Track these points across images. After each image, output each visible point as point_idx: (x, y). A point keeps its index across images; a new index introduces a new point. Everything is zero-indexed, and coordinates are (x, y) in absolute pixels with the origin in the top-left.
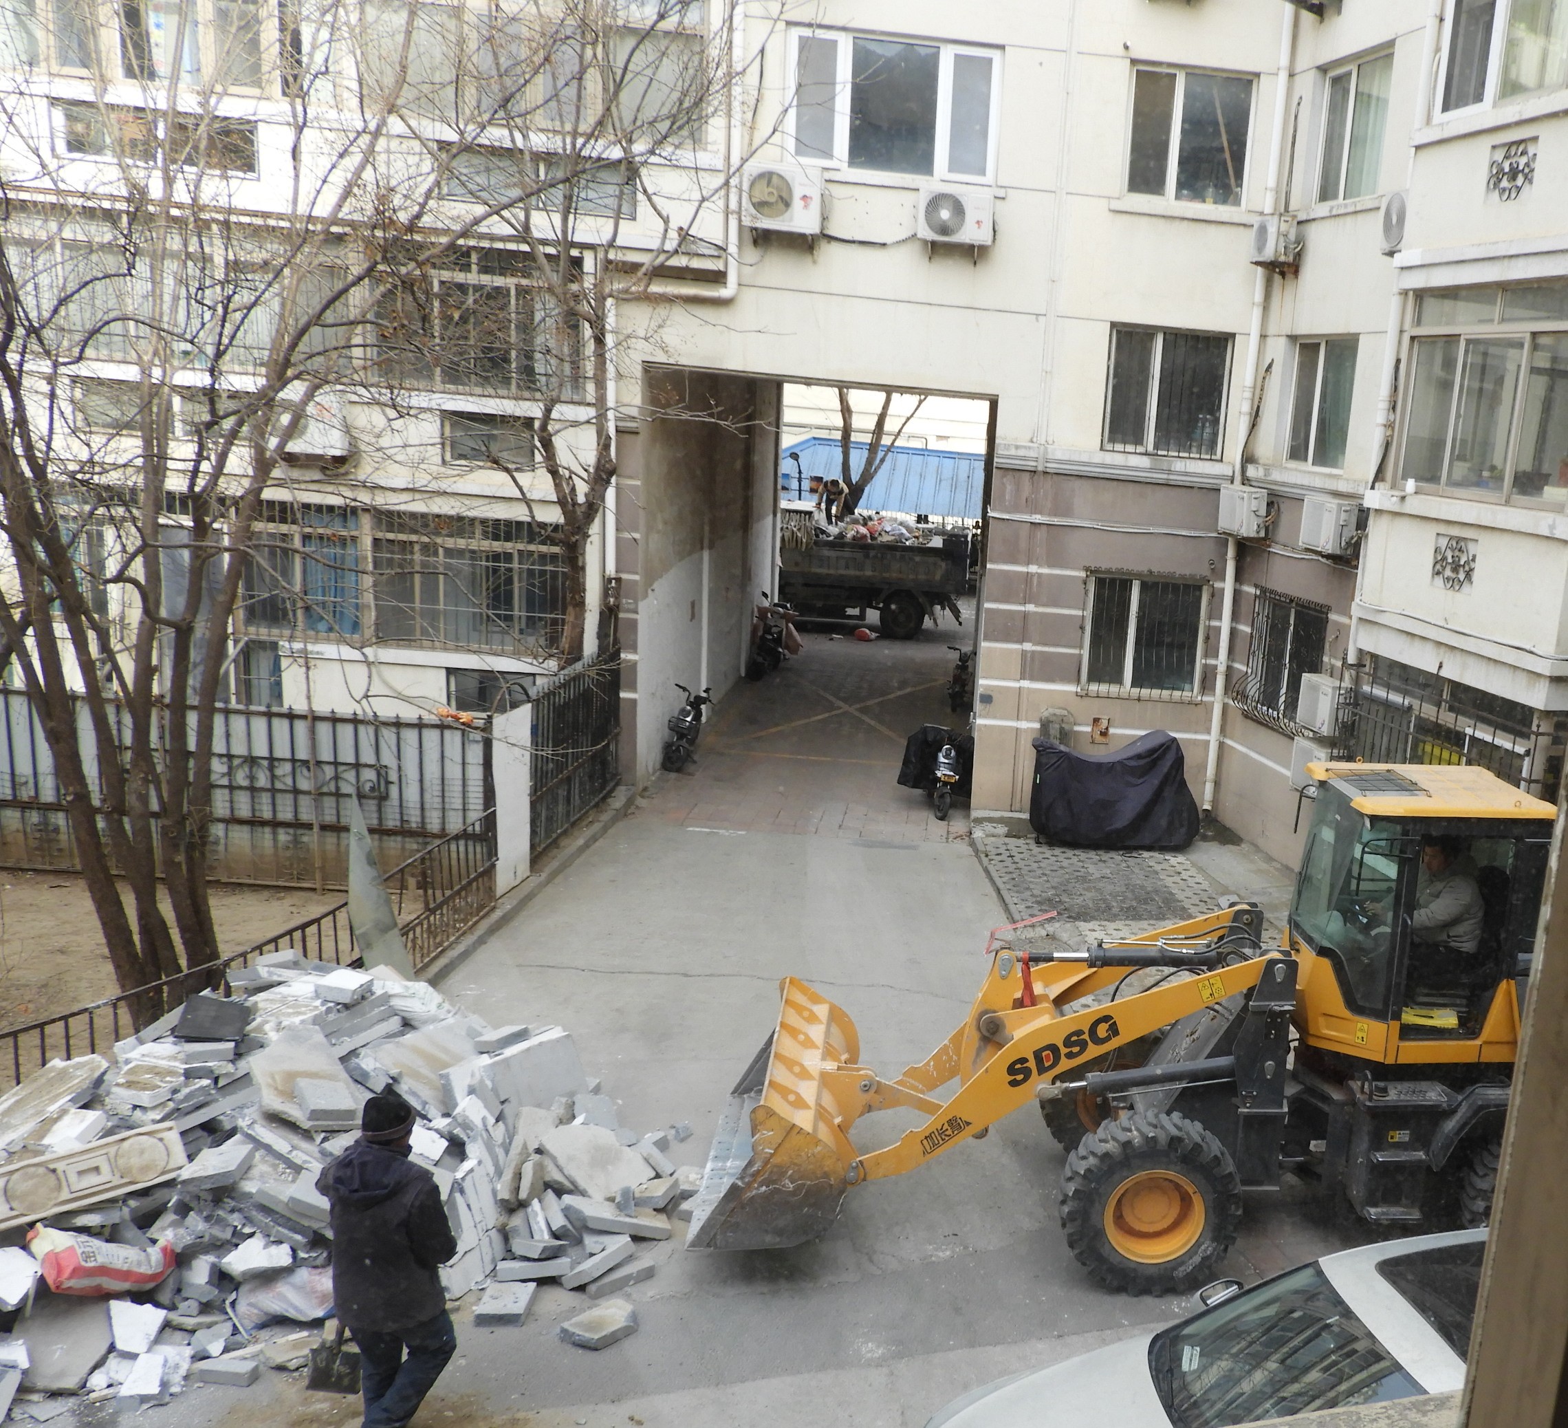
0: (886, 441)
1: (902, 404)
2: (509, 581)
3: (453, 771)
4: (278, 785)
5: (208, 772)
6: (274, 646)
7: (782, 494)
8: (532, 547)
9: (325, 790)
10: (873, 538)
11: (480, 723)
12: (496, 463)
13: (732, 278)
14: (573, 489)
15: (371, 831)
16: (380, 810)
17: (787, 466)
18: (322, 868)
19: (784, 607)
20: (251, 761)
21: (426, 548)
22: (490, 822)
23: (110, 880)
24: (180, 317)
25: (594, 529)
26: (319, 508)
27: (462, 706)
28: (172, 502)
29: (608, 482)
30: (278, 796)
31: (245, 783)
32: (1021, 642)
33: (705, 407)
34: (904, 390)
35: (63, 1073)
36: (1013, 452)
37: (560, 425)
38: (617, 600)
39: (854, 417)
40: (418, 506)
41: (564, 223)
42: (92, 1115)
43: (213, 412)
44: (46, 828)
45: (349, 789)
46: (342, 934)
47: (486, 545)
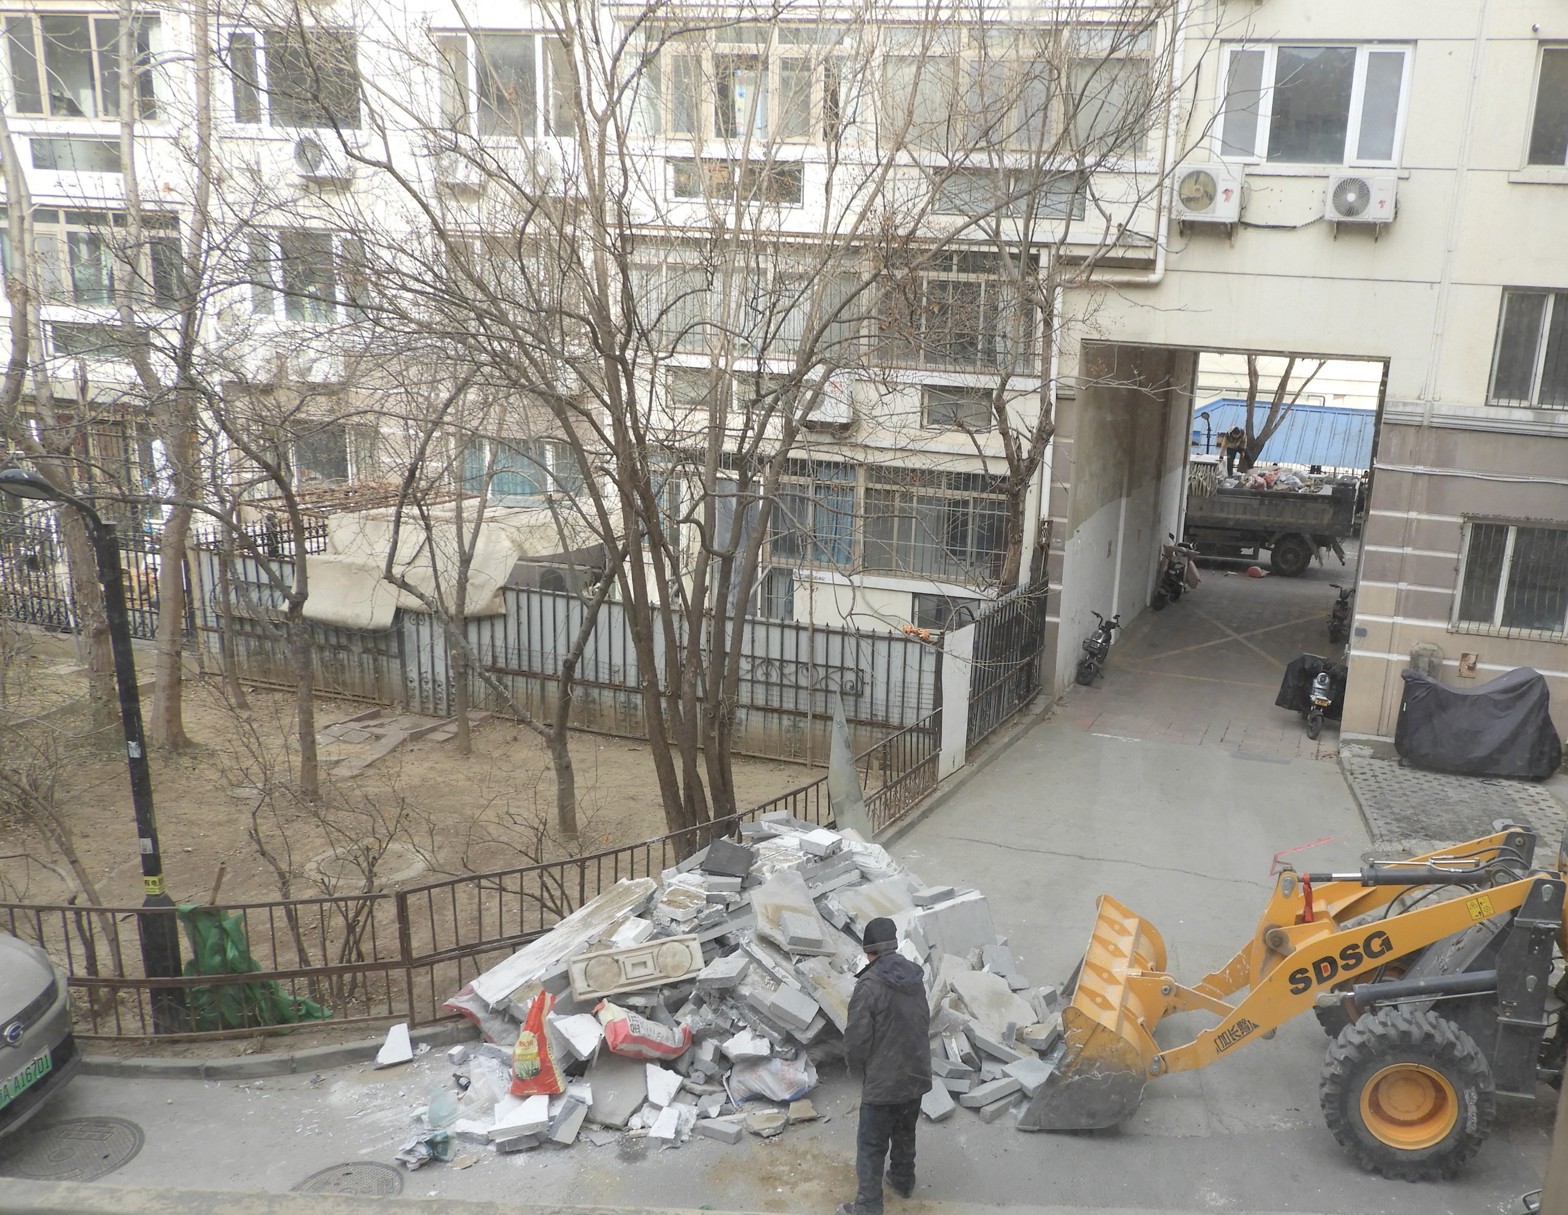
0: (1288, 400)
1: (1303, 368)
2: (965, 523)
3: (912, 677)
4: (785, 682)
5: (738, 667)
6: (790, 572)
7: (1192, 449)
8: (984, 495)
9: (818, 687)
10: (1269, 487)
11: (934, 638)
12: (962, 427)
13: (1160, 265)
14: (1019, 448)
15: (849, 721)
16: (856, 706)
17: (1198, 424)
18: (813, 748)
19: (1187, 547)
20: (768, 661)
21: (904, 495)
22: (937, 719)
23: (667, 746)
24: (741, 321)
25: (1034, 480)
26: (828, 464)
27: (923, 623)
28: (726, 461)
29: (1047, 441)
30: (785, 689)
31: (762, 679)
32: (1397, 581)
33: (1130, 376)
34: (1305, 356)
35: (628, 890)
36: (1400, 409)
37: (1014, 394)
38: (1048, 538)
39: (1260, 380)
40: (899, 463)
41: (1027, 227)
42: (644, 923)
43: (758, 392)
44: (629, 706)
45: (834, 687)
46: (824, 802)
47: (948, 493)
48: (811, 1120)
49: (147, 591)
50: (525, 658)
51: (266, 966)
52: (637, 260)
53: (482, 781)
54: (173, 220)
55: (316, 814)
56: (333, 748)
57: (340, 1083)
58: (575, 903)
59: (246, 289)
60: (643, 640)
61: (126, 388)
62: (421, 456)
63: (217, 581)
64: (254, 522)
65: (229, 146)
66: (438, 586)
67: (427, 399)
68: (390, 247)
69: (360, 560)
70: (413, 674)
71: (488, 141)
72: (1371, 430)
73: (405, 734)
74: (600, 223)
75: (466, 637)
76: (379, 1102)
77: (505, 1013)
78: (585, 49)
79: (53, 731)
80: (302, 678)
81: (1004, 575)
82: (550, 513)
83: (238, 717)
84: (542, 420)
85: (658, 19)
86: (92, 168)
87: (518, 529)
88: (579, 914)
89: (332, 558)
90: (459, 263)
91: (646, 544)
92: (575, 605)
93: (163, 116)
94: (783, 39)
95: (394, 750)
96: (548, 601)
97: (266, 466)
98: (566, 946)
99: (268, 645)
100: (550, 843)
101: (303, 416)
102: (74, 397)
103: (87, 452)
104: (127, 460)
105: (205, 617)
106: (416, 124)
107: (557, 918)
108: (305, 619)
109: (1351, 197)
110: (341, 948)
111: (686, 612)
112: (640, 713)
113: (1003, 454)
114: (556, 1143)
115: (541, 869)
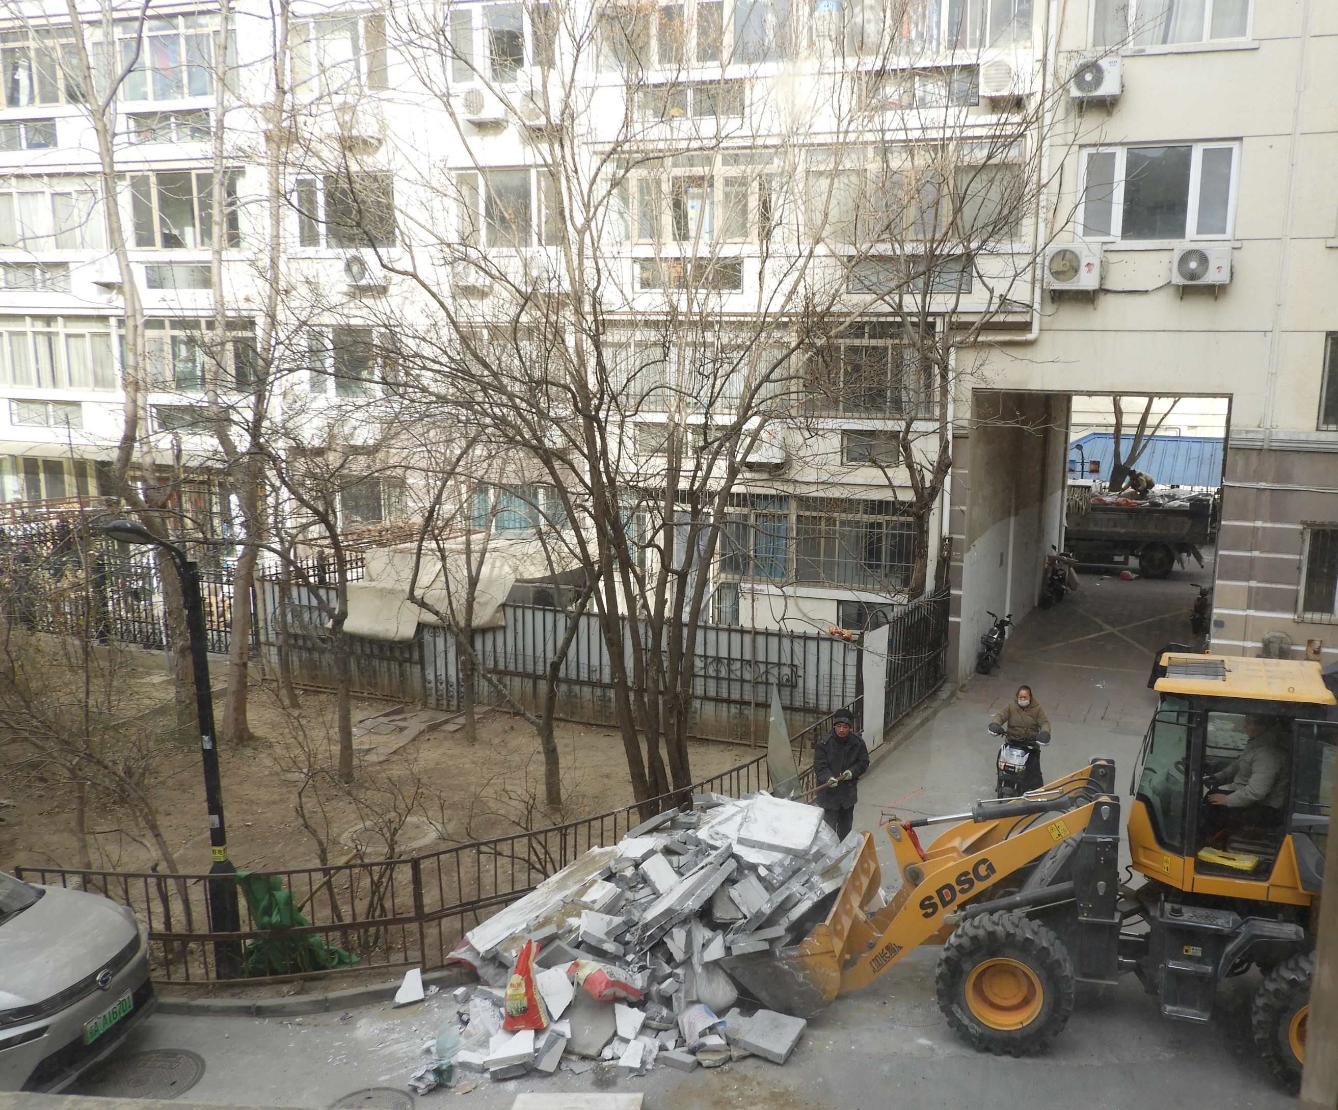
0: (1148, 432)
1: (1160, 405)
2: (880, 541)
3: (838, 670)
4: (733, 676)
5: (693, 665)
6: (736, 586)
7: (1069, 475)
8: (895, 518)
9: (759, 679)
11: (856, 637)
12: (875, 463)
13: (1036, 326)
14: (923, 478)
15: (785, 708)
16: (791, 695)
17: (1073, 455)
18: (755, 731)
19: (1068, 555)
20: (718, 660)
21: (828, 519)
22: (859, 704)
23: (635, 733)
24: (691, 384)
25: (936, 504)
26: (766, 497)
27: (846, 625)
28: (681, 497)
29: (946, 472)
30: (732, 682)
31: (714, 674)
32: (1248, 580)
33: (1013, 417)
34: (1160, 395)
35: (598, 856)
36: (1244, 436)
37: (916, 435)
38: (949, 553)
39: (1124, 416)
40: (821, 494)
41: (924, 301)
43: (705, 440)
44: (604, 699)
45: (773, 680)
46: (763, 774)
47: (866, 517)
49: (223, 615)
50: (520, 661)
51: (306, 922)
52: (610, 339)
53: (484, 764)
54: (250, 324)
55: (349, 793)
56: (366, 739)
57: (365, 1019)
58: (557, 864)
59: (305, 375)
60: (615, 644)
61: (210, 454)
62: (438, 500)
63: (277, 605)
64: (307, 558)
65: (294, 265)
66: (450, 603)
67: (444, 454)
68: (414, 337)
69: (389, 585)
70: (431, 677)
71: (492, 252)
72: (1220, 454)
73: (423, 726)
74: (579, 313)
75: (473, 645)
76: (396, 1035)
77: (494, 959)
79: (145, 730)
80: (342, 682)
82: (540, 544)
83: (289, 715)
84: (534, 469)
85: (623, 152)
86: (189, 287)
87: (515, 556)
88: (561, 873)
89: (368, 584)
90: (469, 347)
91: (616, 566)
92: (561, 617)
93: (243, 244)
94: (725, 162)
95: (414, 740)
96: (539, 615)
97: (316, 512)
98: (545, 904)
99: (316, 655)
100: (539, 816)
101: (346, 471)
102: (171, 463)
103: (181, 506)
104: (211, 511)
105: (267, 634)
106: (436, 241)
107: (543, 877)
108: (345, 633)
109: (1193, 265)
110: (366, 907)
111: (649, 620)
112: (613, 705)
113: (909, 484)
114: (540, 1071)
115: (530, 836)
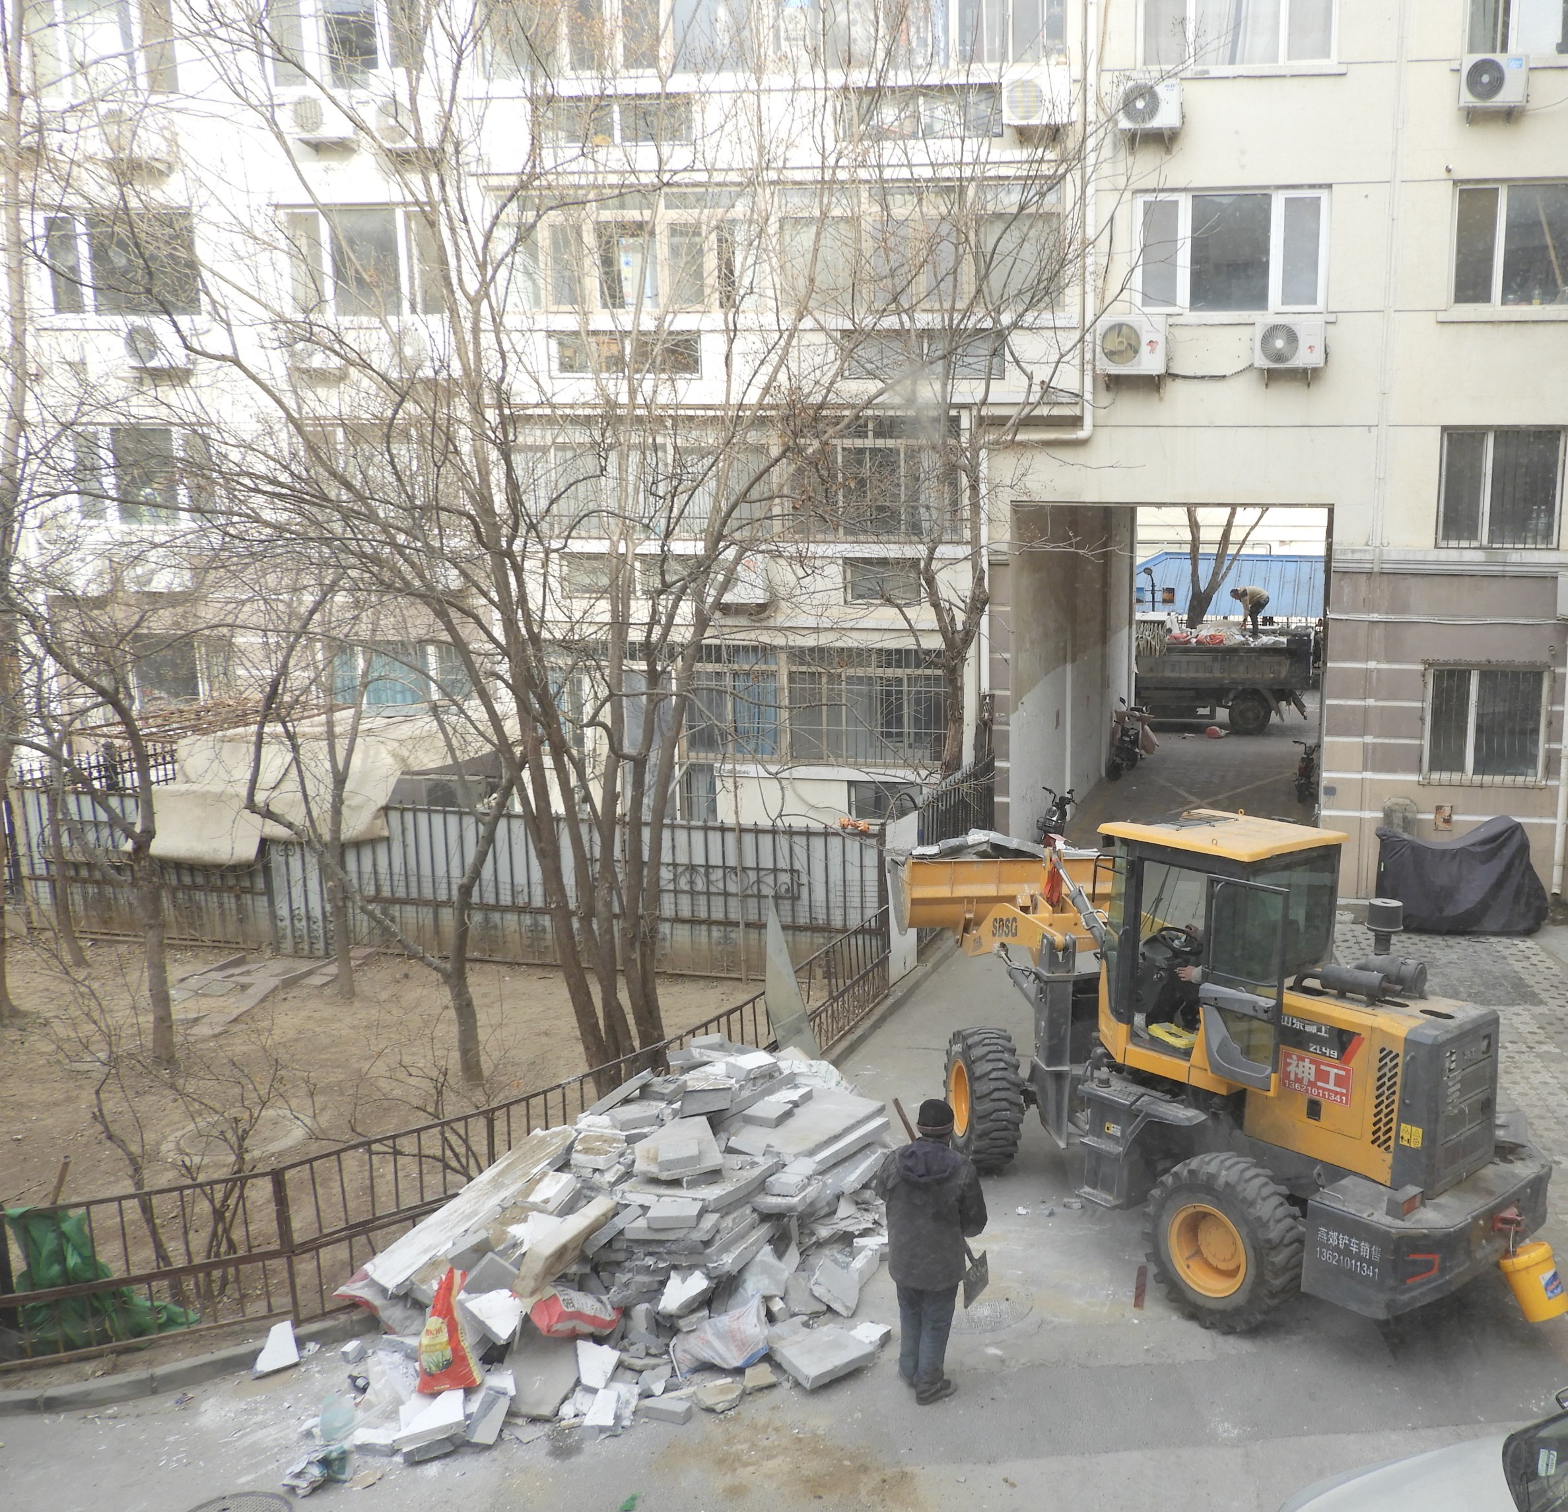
0: (1232, 550)
2: (900, 703)
3: (853, 873)
4: (713, 889)
5: (658, 877)
6: (711, 767)
8: (919, 672)
9: (749, 892)
11: (875, 829)
12: (889, 601)
13: (1088, 421)
14: (953, 619)
15: (785, 928)
16: (793, 910)
17: (1141, 581)
18: (746, 961)
19: (1141, 710)
20: (692, 868)
21: (831, 676)
22: (883, 918)
23: (582, 973)
24: (640, 507)
25: (971, 652)
26: (746, 649)
27: (861, 814)
28: (633, 652)
29: (982, 610)
30: (713, 898)
31: (687, 888)
32: (1362, 736)
33: (1066, 538)
34: (1245, 506)
35: (542, 1141)
36: (1349, 556)
37: (940, 565)
38: (991, 714)
39: (1202, 530)
42: (565, 1177)
43: (663, 580)
44: (536, 929)
45: (767, 891)
46: (761, 1019)
47: (880, 672)
48: (772, 1386)
50: (413, 884)
51: (116, 1271)
52: (521, 442)
53: (369, 1028)
55: (173, 1086)
56: (190, 1004)
57: (212, 1401)
58: (483, 1162)
59: (73, 500)
60: (549, 856)
62: (284, 670)
63: (45, 822)
64: (88, 753)
65: (46, 340)
66: (308, 810)
67: (290, 605)
68: (238, 445)
69: (217, 787)
70: (284, 912)
72: (1321, 576)
73: (274, 982)
74: (477, 409)
75: (343, 865)
76: (259, 1418)
77: (408, 1297)
78: (453, 230)
80: (151, 927)
81: (946, 756)
82: (435, 723)
83: (74, 978)
84: (422, 622)
87: (401, 742)
88: (489, 1173)
89: (185, 787)
90: (319, 458)
91: (546, 748)
92: (469, 821)
94: (670, 205)
95: (262, 1000)
96: (438, 819)
97: (101, 692)
98: (475, 1213)
99: (109, 892)
100: (452, 1095)
101: (145, 631)
105: (32, 864)
107: (464, 1179)
108: (152, 859)
109: (1279, 344)
110: (207, 1240)
111: (596, 822)
112: (549, 936)
113: (936, 626)
114: (477, 1445)
115: (442, 1125)
